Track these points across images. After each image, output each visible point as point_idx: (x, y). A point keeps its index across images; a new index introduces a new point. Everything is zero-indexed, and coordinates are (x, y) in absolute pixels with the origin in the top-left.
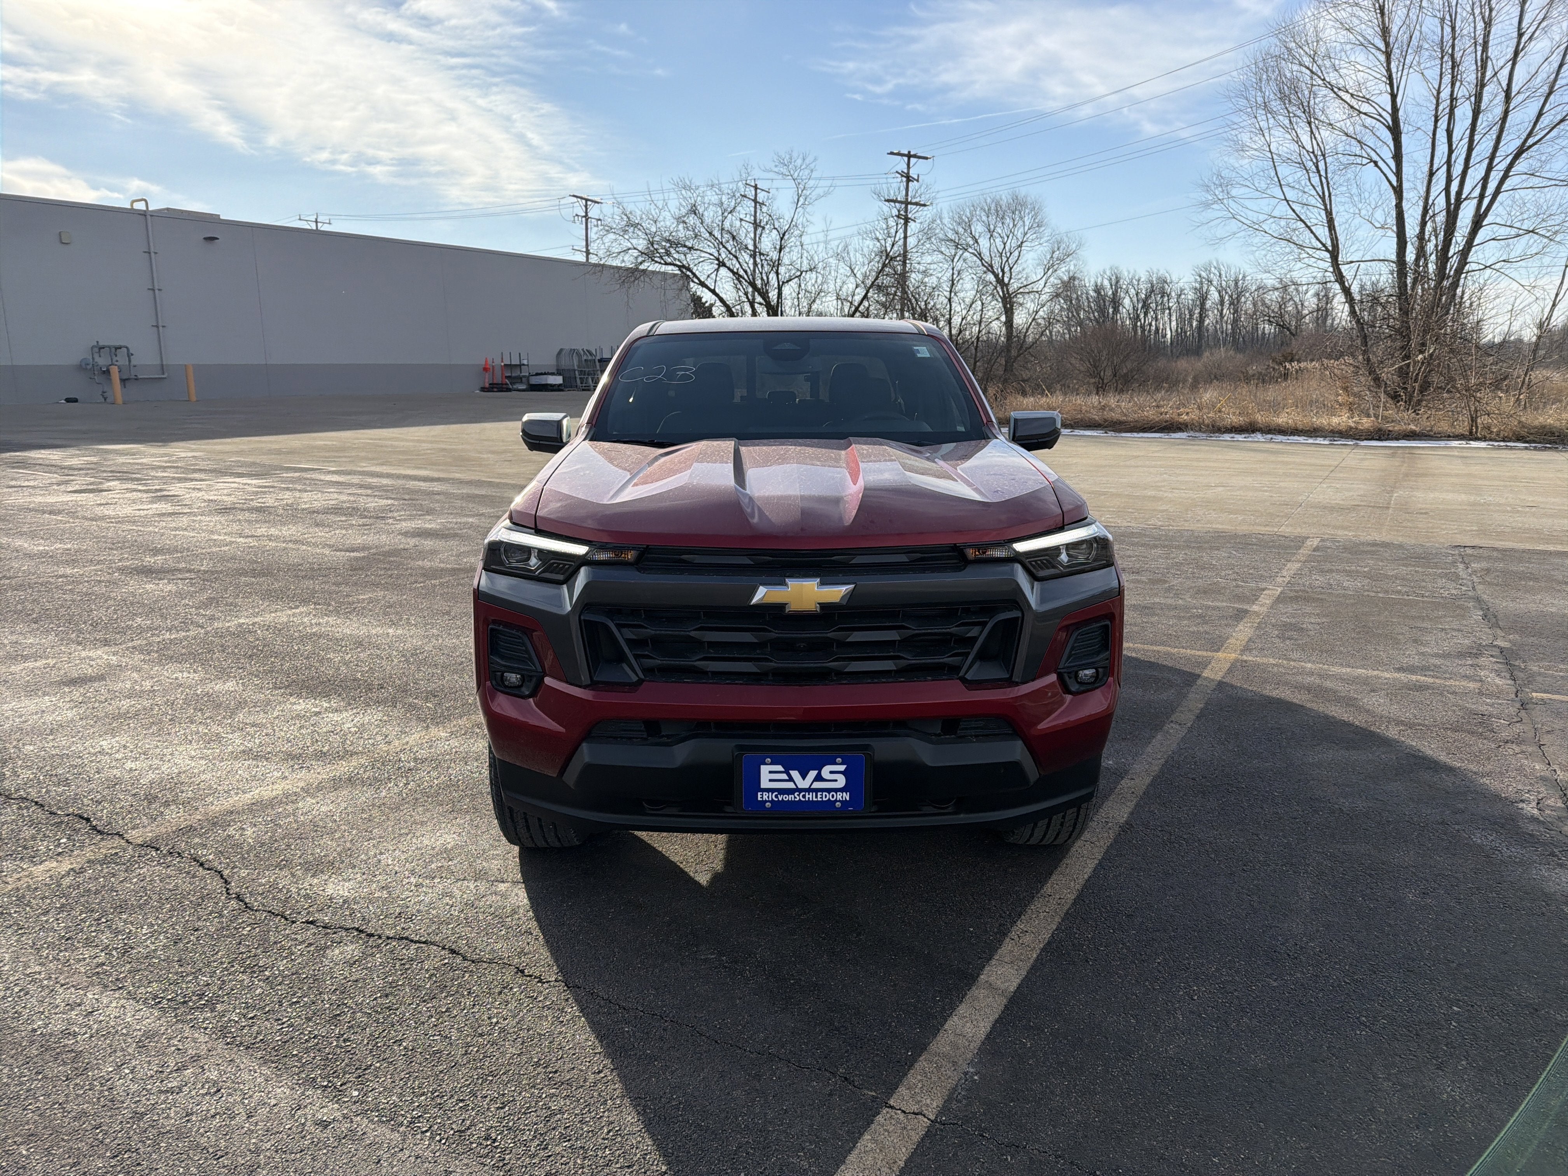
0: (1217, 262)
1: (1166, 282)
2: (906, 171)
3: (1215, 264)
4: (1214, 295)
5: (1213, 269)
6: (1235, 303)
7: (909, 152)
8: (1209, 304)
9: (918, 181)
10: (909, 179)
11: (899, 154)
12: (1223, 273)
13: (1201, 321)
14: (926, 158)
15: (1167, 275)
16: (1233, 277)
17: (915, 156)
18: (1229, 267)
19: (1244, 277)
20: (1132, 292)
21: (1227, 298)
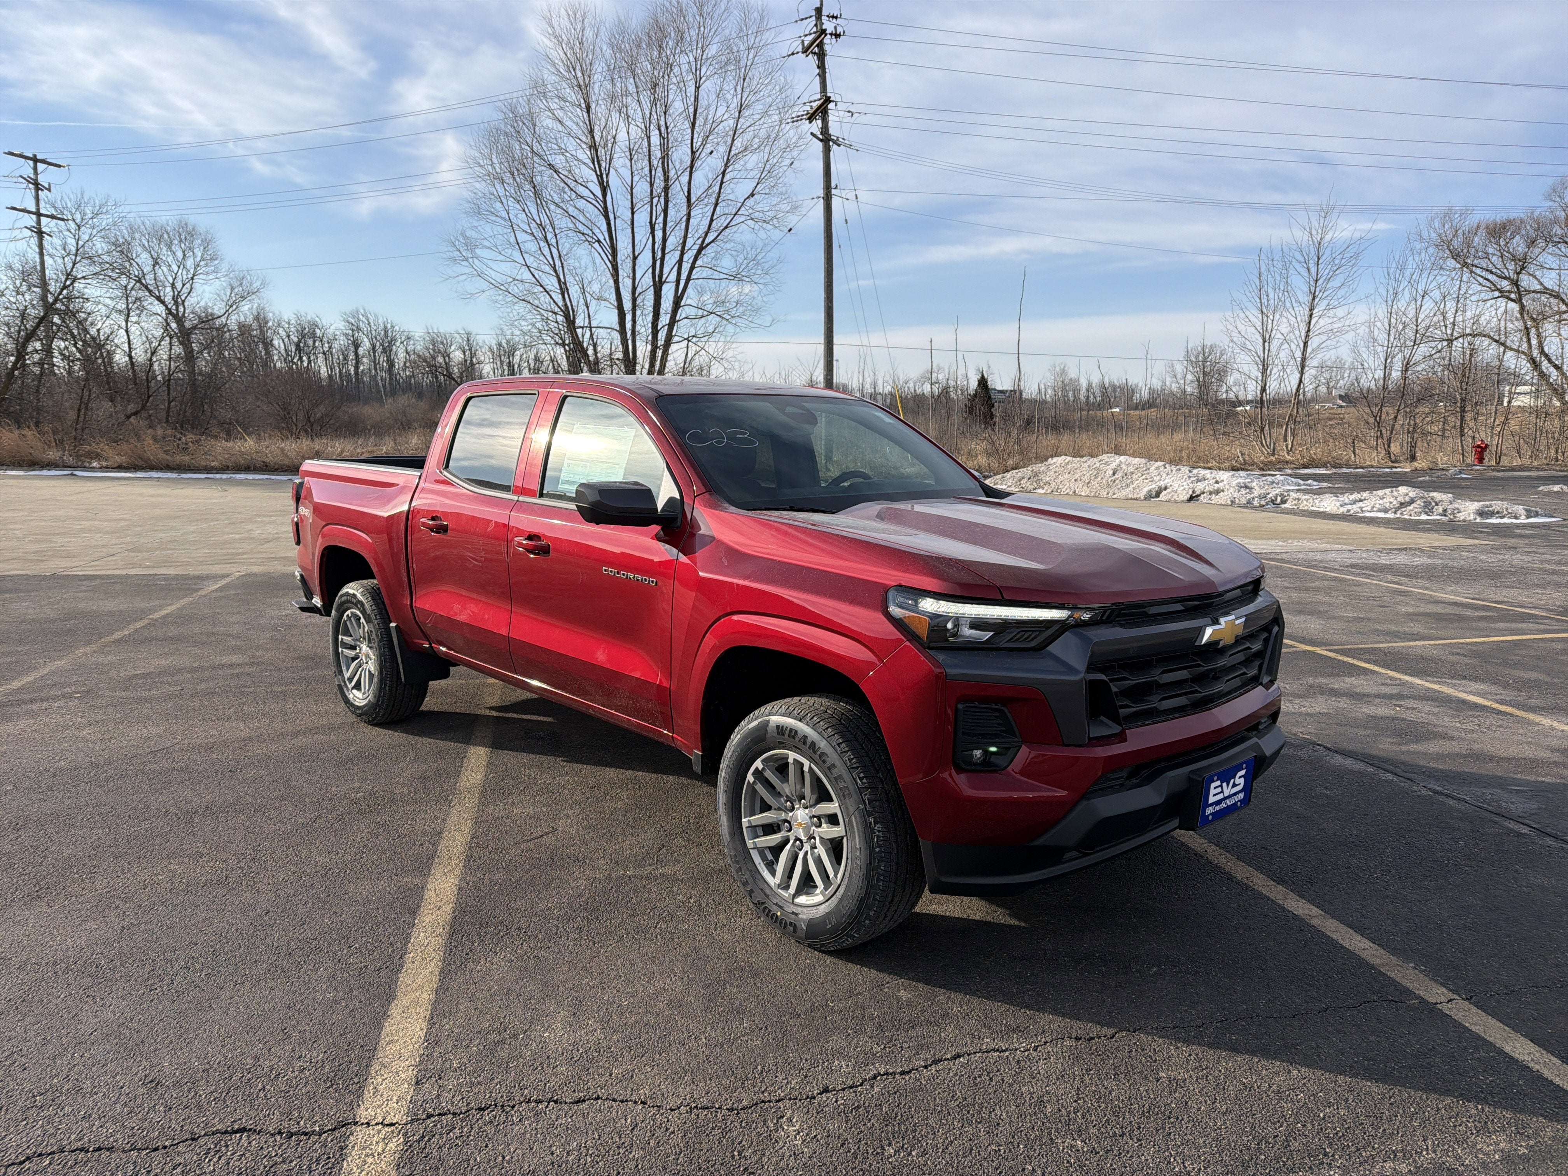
0: (365, 310)
1: (317, 326)
2: (32, 176)
3: (362, 311)
4: (366, 344)
5: (361, 317)
6: (387, 350)
7: (35, 156)
8: (361, 351)
9: (49, 190)
10: (37, 186)
11: (21, 156)
12: (371, 321)
13: (391, 364)
14: (59, 166)
15: (317, 319)
16: (382, 326)
17: (43, 161)
18: (376, 316)
19: (393, 327)
20: (283, 333)
21: (378, 344)
